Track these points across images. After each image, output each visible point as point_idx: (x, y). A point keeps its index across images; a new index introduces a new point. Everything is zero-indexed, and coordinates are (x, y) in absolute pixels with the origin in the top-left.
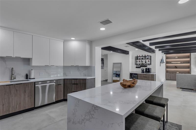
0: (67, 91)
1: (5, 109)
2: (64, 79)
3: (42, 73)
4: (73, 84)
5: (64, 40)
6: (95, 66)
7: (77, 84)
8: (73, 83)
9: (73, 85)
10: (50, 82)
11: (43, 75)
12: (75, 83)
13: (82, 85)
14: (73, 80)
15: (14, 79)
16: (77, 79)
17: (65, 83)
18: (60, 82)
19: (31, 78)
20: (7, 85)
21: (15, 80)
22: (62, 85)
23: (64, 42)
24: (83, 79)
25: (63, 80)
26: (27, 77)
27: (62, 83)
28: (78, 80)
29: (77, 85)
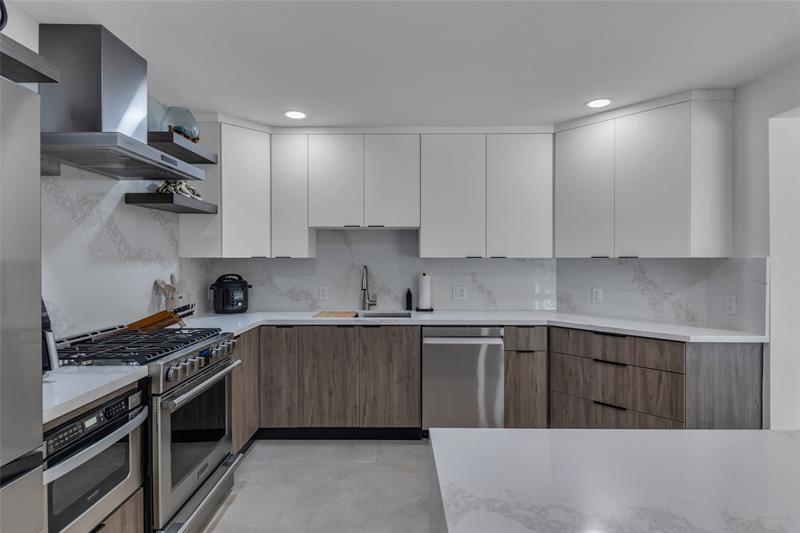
0: (566, 394)
1: (334, 406)
2: (549, 328)
3: (462, 290)
4: (596, 360)
5: (556, 125)
6: (763, 262)
7: (624, 365)
8: (600, 357)
9: (599, 366)
10: (491, 332)
11: (464, 297)
12: (611, 357)
13: (652, 376)
14: (600, 337)
15: (370, 305)
16: (624, 336)
17: (554, 348)
18: (528, 340)
19: (421, 307)
20: (339, 326)
21: (374, 310)
22: (541, 357)
23: (554, 134)
24: (660, 342)
25: (546, 328)
26: (409, 300)
27: (538, 343)
28: (626, 341)
29: (620, 369)
